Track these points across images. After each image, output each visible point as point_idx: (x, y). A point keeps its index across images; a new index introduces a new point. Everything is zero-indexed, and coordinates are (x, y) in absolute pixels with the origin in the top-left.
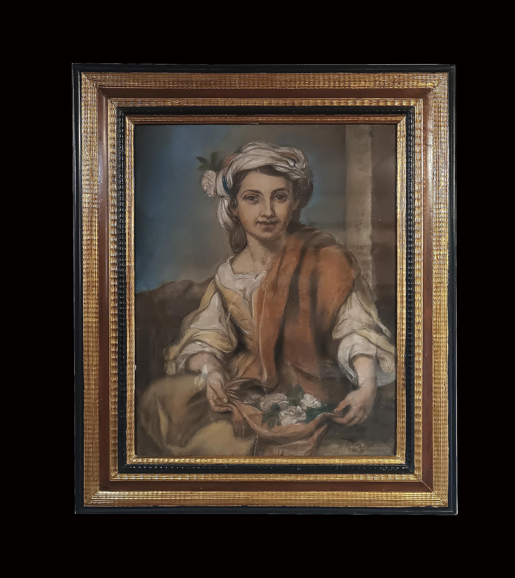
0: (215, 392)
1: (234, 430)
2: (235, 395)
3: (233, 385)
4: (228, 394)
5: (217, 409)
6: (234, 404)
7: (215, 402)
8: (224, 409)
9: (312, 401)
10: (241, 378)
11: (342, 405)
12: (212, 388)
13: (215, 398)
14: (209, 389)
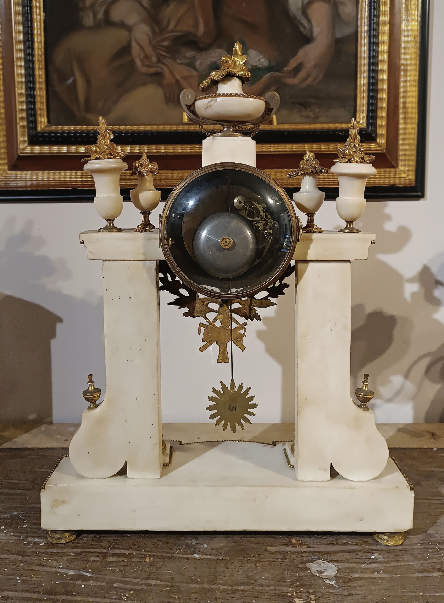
0: (142, 48)
1: (165, 94)
2: (166, 52)
3: (163, 40)
4: (157, 50)
5: (144, 70)
6: (164, 64)
7: (142, 61)
8: (153, 70)
9: (258, 59)
10: (172, 31)
11: (293, 63)
12: (139, 44)
13: (142, 55)
14: (134, 44)
